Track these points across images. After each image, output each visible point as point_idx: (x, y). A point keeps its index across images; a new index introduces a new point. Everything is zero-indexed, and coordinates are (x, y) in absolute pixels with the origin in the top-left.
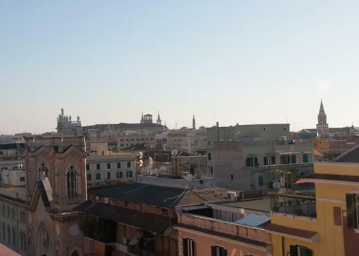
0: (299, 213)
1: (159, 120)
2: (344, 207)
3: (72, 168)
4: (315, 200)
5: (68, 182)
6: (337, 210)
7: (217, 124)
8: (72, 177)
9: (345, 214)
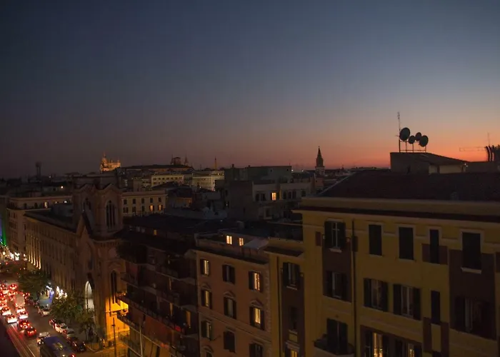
0: (290, 237)
1: (186, 161)
2: (323, 233)
3: (110, 202)
4: (301, 227)
5: (108, 214)
6: (318, 234)
7: (233, 165)
8: (111, 209)
9: (324, 237)
